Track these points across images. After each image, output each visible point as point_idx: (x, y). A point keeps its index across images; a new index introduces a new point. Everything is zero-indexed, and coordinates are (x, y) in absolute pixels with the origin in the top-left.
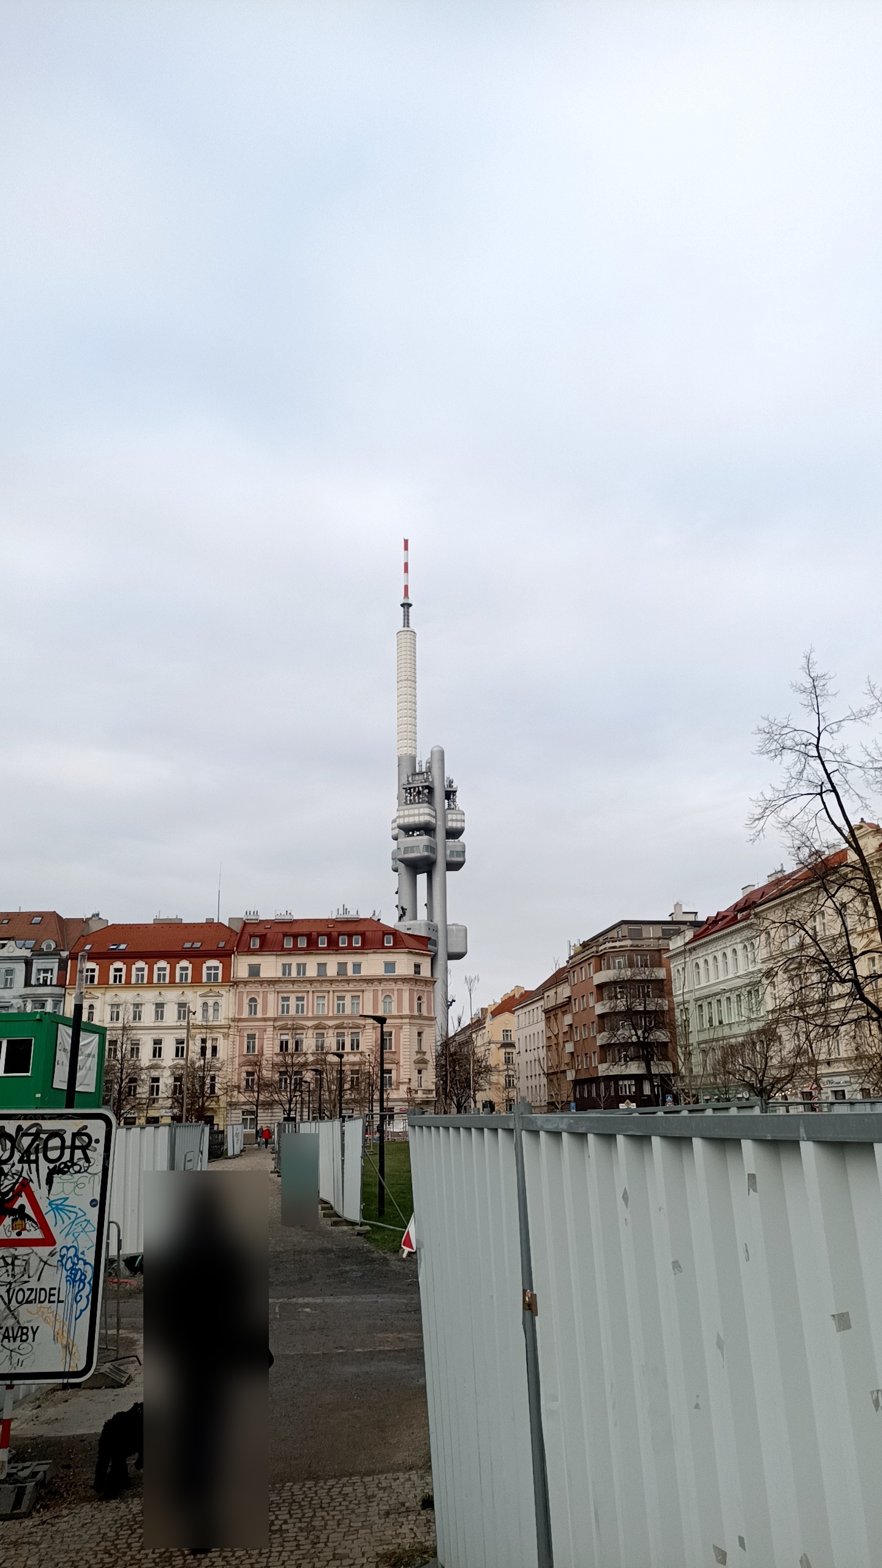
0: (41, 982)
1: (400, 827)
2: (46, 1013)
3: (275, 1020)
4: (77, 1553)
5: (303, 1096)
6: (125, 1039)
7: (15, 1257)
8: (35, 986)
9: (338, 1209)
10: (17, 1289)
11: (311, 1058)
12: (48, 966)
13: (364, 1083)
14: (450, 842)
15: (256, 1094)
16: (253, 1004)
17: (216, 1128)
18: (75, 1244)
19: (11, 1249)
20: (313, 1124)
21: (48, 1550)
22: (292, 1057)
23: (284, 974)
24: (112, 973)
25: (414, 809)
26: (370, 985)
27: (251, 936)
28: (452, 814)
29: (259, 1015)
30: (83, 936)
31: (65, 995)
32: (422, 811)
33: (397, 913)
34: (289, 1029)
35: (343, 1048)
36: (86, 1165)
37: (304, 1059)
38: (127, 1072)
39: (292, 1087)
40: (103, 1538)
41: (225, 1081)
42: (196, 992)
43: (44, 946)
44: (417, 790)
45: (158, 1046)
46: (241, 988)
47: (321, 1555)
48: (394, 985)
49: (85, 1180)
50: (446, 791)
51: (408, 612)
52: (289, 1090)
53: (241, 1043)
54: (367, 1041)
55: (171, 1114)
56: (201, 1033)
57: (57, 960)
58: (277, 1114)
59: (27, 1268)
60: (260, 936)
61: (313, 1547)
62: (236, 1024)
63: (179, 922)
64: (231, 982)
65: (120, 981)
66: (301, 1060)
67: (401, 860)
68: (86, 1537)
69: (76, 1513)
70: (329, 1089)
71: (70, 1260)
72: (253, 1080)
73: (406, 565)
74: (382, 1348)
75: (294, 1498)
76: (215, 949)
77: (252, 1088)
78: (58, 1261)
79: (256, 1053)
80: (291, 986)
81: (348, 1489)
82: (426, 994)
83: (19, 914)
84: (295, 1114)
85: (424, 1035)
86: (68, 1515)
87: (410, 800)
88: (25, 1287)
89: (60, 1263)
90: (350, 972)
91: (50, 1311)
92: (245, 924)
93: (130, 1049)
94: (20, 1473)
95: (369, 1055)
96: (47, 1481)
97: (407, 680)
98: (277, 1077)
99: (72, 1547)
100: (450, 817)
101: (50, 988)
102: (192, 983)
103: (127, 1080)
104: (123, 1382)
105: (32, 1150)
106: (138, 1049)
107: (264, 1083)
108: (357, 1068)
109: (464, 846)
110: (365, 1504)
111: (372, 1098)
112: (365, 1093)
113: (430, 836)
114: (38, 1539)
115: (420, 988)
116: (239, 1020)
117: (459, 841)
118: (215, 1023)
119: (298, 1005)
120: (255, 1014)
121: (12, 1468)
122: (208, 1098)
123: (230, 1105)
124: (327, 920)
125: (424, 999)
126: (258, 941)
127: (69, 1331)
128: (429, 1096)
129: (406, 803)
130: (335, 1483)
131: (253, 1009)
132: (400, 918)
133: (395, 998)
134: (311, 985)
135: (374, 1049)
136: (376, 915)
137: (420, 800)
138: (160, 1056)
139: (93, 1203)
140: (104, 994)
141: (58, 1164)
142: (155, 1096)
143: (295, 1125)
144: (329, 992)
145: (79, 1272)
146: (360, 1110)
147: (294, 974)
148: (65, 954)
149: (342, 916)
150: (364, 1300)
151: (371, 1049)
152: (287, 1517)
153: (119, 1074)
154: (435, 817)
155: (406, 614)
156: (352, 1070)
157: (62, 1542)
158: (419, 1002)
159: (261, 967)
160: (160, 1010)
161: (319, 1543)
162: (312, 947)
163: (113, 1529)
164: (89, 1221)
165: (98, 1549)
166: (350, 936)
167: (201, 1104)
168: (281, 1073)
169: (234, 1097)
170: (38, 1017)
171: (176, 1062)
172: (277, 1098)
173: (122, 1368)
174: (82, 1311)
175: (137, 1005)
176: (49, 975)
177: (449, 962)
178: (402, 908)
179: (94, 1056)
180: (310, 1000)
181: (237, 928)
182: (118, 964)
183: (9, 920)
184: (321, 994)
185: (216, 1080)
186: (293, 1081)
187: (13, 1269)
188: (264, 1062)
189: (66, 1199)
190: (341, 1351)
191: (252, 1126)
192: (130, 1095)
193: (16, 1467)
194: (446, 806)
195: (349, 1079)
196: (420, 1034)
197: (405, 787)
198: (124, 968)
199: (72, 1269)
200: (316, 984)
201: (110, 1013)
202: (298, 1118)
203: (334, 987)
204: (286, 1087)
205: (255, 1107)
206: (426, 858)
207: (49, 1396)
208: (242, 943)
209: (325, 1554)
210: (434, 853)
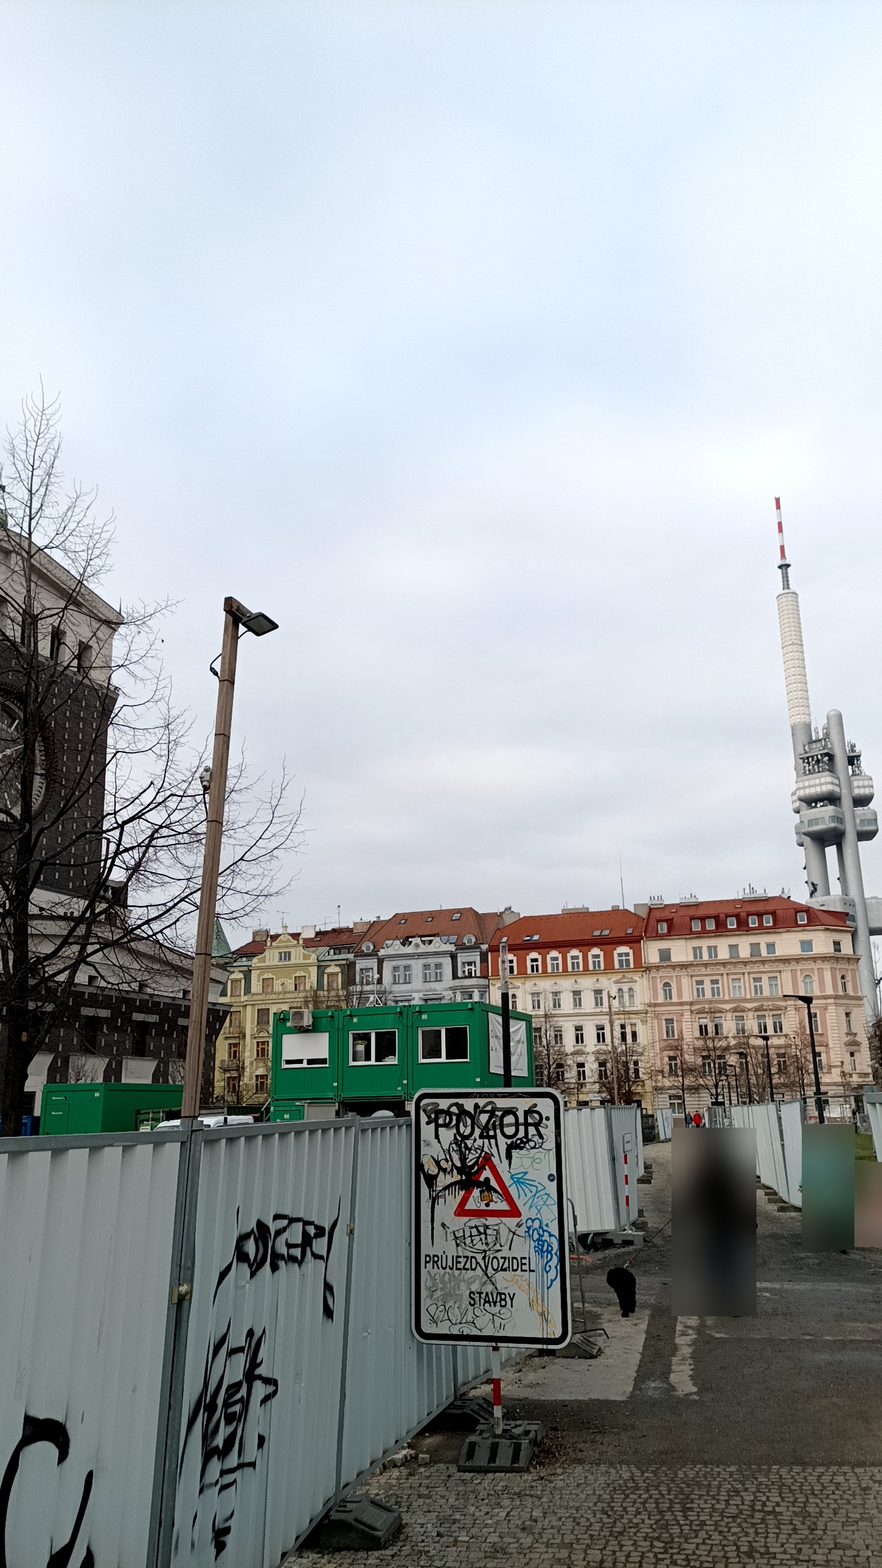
0: (467, 974)
1: (801, 799)
2: (476, 1003)
3: (691, 1004)
4: (577, 1510)
5: (729, 1080)
6: (548, 1026)
7: (486, 1227)
8: (462, 978)
9: (783, 1194)
10: (492, 1257)
11: (733, 1042)
12: (471, 959)
13: (792, 1067)
14: (859, 810)
15: (680, 1079)
16: (667, 988)
17: (644, 1112)
18: (539, 1216)
19: (482, 1219)
20: (745, 1108)
21: (550, 1504)
22: (714, 1041)
23: (695, 957)
24: (529, 964)
25: (814, 779)
26: (787, 965)
27: (658, 921)
28: (858, 780)
29: (675, 999)
30: (499, 929)
31: (489, 986)
32: (823, 780)
33: (807, 890)
34: (707, 1013)
35: (766, 1031)
36: (540, 1141)
37: (726, 1043)
38: (553, 1058)
39: (717, 1072)
40: (598, 1498)
41: (648, 1065)
42: (610, 979)
43: (465, 941)
44: (815, 758)
45: (579, 1032)
46: (654, 973)
47: (821, 1542)
48: (813, 964)
49: (541, 1156)
50: (848, 757)
51: (787, 573)
52: (714, 1074)
53: (660, 1028)
54: (791, 1023)
55: (600, 1099)
56: (620, 1019)
57: (479, 953)
58: (704, 1099)
59: (498, 1237)
60: (666, 921)
61: (811, 1534)
62: (652, 1009)
63: (586, 911)
64: (643, 967)
65: (537, 971)
66: (723, 1043)
67: (805, 834)
68: (583, 1496)
69: (570, 1473)
70: (756, 1074)
71: (536, 1231)
72: (676, 1065)
73: (780, 525)
74: (853, 1338)
75: (783, 1481)
76: (624, 935)
77: (676, 1072)
78: (526, 1232)
79: (676, 1037)
80: (704, 969)
81: (840, 1479)
82: (849, 972)
83: (441, 912)
84: (723, 1098)
85: (852, 1016)
86: (563, 1474)
87: (809, 770)
88: (498, 1255)
89: (527, 1234)
90: (764, 952)
91: (523, 1279)
92: (651, 909)
93: (553, 1036)
94: (514, 1430)
95: (794, 1038)
96: (539, 1439)
97: (793, 644)
98: (700, 1061)
99: (571, 1504)
100: (855, 784)
101: (475, 979)
102: (605, 970)
103: (555, 1066)
104: (594, 1354)
105: (490, 1126)
106: (561, 1035)
107: (688, 1067)
108: (782, 1051)
109: (875, 813)
110: (861, 1495)
111: (803, 1082)
112: (795, 1077)
113: (836, 805)
114: (539, 1493)
115: (843, 966)
116: (656, 1005)
117: (869, 808)
118: (631, 1009)
119: (713, 989)
120: (671, 998)
121: (506, 1425)
122: (634, 1082)
123: (656, 1089)
124: (734, 901)
125: (849, 978)
126: (665, 925)
127: (543, 1300)
128: (867, 1080)
129: (805, 773)
130: (824, 1470)
131: (668, 994)
132: (812, 894)
133: (815, 978)
134: (724, 967)
135: (799, 1031)
136: (786, 892)
137: (821, 769)
138: (582, 1042)
139: (551, 1178)
140: (524, 984)
141: (514, 1140)
142: (582, 1081)
143: (725, 1109)
144: (744, 974)
145: (546, 1243)
146: (792, 1095)
147: (706, 957)
148: (484, 947)
149: (749, 895)
150: (826, 1288)
151: (795, 1032)
152: (778, 1499)
153: (546, 1060)
154: (839, 785)
155: (785, 575)
156: (777, 1054)
157: (561, 1498)
158: (843, 981)
159: (672, 951)
160: (577, 997)
161: (817, 1530)
162: (721, 928)
163: (607, 1492)
164: (549, 1195)
165: (596, 1508)
166: (760, 915)
167: (627, 1089)
168: (704, 1058)
169: (659, 1081)
170: (470, 1006)
171: (598, 1047)
172: (702, 1083)
173: (591, 1339)
174: (552, 1281)
175: (556, 994)
176: (473, 967)
177: (872, 938)
178: (813, 884)
179: (523, 1042)
180: (725, 983)
181: (643, 914)
182: (534, 955)
183: (433, 918)
184: (736, 977)
185: (640, 1065)
186: (717, 1066)
187: (486, 1238)
188: (685, 1047)
189: (526, 1173)
190: (809, 1337)
191: (681, 1111)
192: (558, 1079)
193: (510, 1425)
194: (851, 773)
195: (775, 1062)
196: (847, 1015)
197: (802, 757)
198: (540, 958)
199: (539, 1240)
200: (729, 967)
201: (531, 1002)
202: (727, 1102)
203: (748, 969)
204: (710, 1072)
205: (681, 1092)
206: (834, 829)
207: (528, 1362)
208: (650, 929)
209: (826, 1542)
210: (841, 823)
